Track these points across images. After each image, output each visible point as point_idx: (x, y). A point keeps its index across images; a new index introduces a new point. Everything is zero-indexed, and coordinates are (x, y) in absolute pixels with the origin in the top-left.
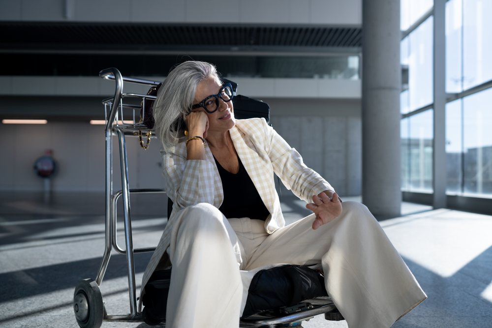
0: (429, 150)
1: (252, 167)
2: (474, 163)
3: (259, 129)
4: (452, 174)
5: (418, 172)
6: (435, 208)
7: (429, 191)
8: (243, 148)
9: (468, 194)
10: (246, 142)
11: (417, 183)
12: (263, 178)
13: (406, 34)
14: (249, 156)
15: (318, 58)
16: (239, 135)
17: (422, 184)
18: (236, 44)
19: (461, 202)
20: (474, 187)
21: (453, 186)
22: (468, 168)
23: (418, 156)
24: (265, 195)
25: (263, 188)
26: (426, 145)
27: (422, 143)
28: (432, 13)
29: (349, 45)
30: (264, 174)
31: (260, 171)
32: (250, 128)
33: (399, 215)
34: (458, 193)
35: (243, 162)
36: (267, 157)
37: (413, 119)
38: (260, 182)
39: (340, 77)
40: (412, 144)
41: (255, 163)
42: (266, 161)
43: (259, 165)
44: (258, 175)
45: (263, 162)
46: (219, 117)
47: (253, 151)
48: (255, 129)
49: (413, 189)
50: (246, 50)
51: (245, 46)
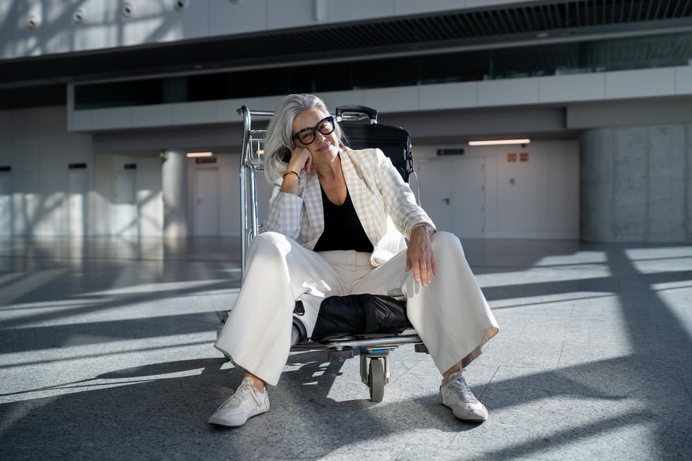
1: (358, 198)
3: (369, 161)
8: (352, 179)
10: (358, 173)
12: (367, 209)
14: (357, 187)
16: (351, 166)
24: (368, 226)
25: (366, 219)
30: (368, 205)
31: (365, 203)
32: (360, 160)
35: (351, 194)
36: (374, 188)
38: (364, 213)
41: (361, 194)
42: (373, 193)
43: (364, 197)
44: (363, 207)
45: (370, 194)
46: (317, 149)
47: (362, 182)
48: (364, 160)
50: (559, 36)
51: (556, 31)
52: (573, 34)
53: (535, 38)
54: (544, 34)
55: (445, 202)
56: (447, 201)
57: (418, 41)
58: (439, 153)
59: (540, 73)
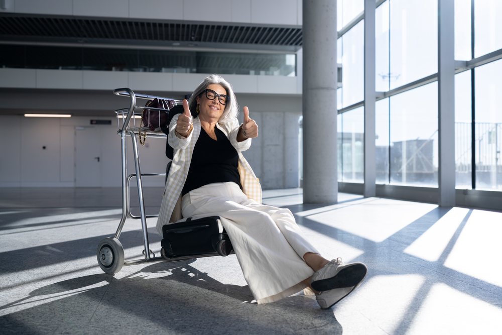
0: (360, 144)
2: (399, 156)
4: (380, 167)
5: (350, 164)
6: (365, 197)
7: (361, 181)
9: (394, 183)
11: (349, 175)
13: (341, 35)
15: (257, 54)
17: (354, 175)
18: (177, 40)
19: (388, 191)
20: (399, 177)
21: (381, 176)
22: (394, 161)
23: (350, 149)
26: (357, 140)
27: (353, 137)
28: (363, 17)
29: (287, 44)
33: (336, 203)
34: (386, 182)
37: (346, 114)
39: (276, 73)
40: (346, 138)
49: (346, 180)
50: (187, 46)
51: (186, 42)
52: (196, 46)
53: (171, 45)
54: (177, 44)
55: (97, 160)
56: (98, 159)
57: (85, 36)
58: (92, 122)
59: (152, 69)
